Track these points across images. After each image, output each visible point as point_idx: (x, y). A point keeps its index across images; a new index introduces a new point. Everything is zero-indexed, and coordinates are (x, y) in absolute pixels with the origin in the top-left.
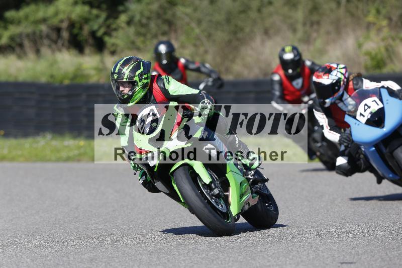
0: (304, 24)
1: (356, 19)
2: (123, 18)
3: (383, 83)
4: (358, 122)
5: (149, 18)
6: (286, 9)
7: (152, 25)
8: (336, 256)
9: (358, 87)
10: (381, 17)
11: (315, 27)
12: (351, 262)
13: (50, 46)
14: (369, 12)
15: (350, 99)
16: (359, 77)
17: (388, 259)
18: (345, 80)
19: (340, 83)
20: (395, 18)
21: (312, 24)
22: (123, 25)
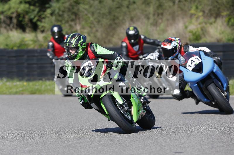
0: (154, 15)
1: (184, 12)
2: (49, 11)
3: (200, 48)
4: (187, 70)
5: (63, 12)
6: (143, 6)
7: (66, 15)
8: (172, 148)
9: (186, 50)
10: (199, 11)
11: (160, 16)
12: (180, 152)
13: (5, 28)
14: (191, 7)
15: (182, 57)
16: (187, 45)
17: (202, 150)
18: (180, 47)
19: (177, 48)
20: (207, 11)
21: (158, 15)
22: (49, 15)
